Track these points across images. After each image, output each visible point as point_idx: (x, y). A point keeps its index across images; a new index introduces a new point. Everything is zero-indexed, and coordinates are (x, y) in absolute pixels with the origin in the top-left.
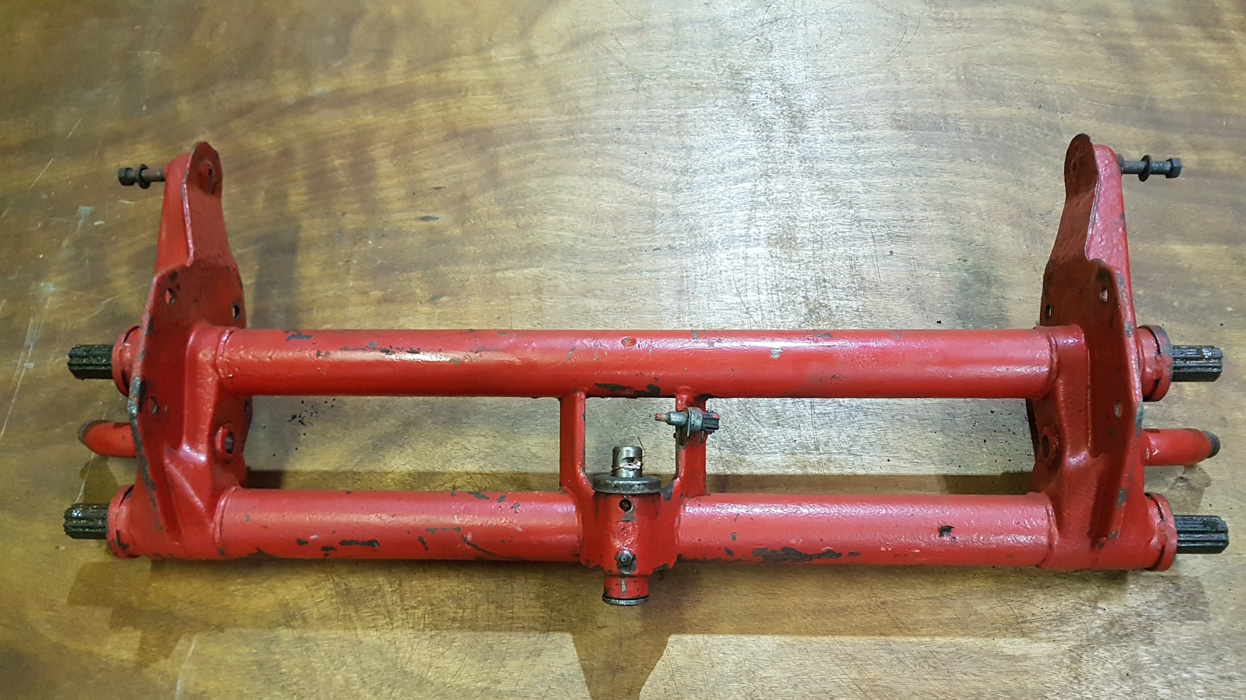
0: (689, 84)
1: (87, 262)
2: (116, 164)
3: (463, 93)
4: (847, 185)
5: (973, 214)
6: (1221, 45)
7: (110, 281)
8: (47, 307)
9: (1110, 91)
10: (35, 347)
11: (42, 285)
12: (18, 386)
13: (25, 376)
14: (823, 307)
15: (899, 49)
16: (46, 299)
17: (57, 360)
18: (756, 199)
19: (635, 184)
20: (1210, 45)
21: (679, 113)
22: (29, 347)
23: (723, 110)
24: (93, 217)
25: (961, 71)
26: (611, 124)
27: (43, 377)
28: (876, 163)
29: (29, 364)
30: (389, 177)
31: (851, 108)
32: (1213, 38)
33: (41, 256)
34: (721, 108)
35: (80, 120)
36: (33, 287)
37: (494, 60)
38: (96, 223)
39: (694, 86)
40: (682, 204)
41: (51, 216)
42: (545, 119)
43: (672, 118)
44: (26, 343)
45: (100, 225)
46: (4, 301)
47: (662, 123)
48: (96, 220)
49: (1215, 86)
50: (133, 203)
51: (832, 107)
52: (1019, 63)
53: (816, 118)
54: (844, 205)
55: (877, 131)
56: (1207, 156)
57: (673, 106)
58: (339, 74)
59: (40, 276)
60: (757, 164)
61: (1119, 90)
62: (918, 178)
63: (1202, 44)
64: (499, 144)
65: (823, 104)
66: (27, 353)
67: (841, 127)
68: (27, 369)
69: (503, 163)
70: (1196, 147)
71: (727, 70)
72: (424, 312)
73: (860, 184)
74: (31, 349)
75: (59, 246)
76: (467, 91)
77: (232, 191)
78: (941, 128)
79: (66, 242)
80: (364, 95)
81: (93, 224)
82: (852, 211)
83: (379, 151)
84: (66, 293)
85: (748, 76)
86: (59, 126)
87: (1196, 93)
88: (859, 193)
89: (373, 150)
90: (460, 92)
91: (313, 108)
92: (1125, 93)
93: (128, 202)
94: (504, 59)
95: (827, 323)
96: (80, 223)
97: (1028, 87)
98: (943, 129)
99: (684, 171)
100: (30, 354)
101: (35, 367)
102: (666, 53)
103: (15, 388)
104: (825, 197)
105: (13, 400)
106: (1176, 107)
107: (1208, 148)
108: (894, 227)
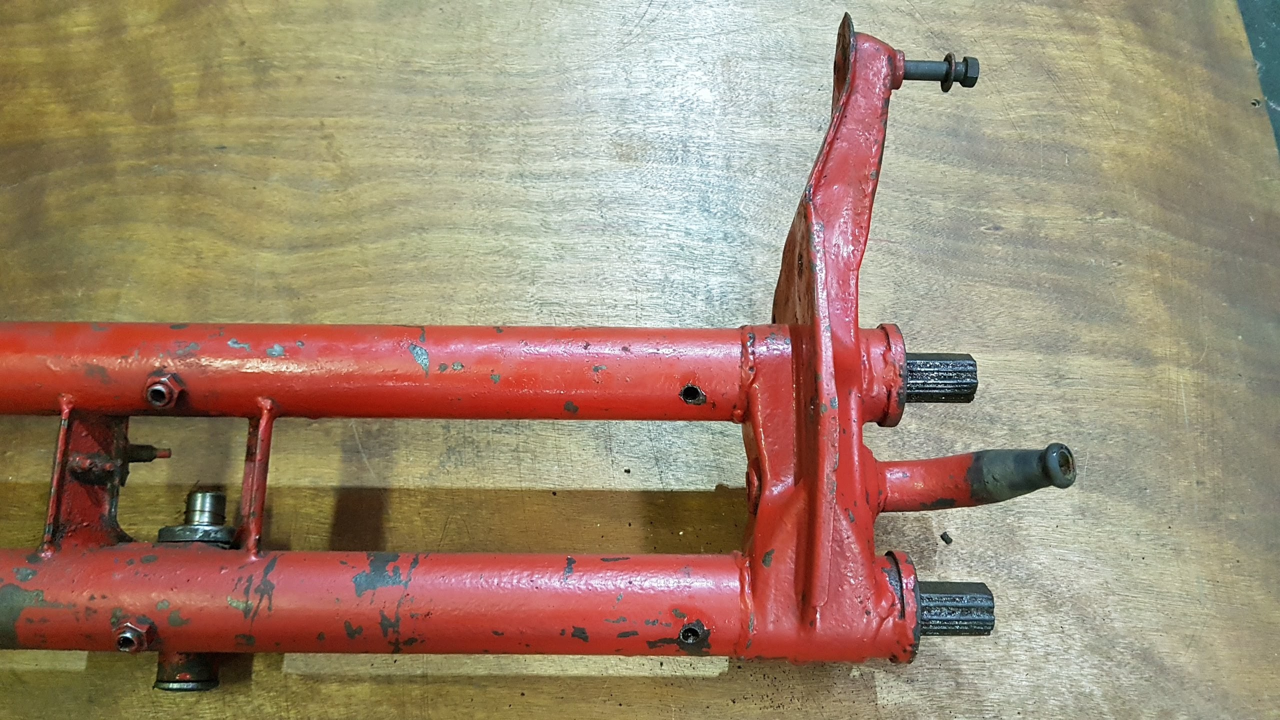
4: (534, 246)
5: (699, 298)
6: (1081, 37)
9: (919, 106)
14: (469, 443)
15: (638, 30)
20: (1066, 36)
25: (718, 70)
26: (213, 140)
28: (581, 212)
32: (1071, 27)
37: (62, 32)
42: (121, 128)
49: (1062, 101)
52: (800, 58)
53: (505, 137)
54: (524, 278)
55: (588, 162)
56: (1036, 212)
61: (932, 104)
62: (633, 238)
63: (1055, 35)
64: (47, 169)
65: (518, 116)
67: (538, 154)
69: (52, 199)
70: (1025, 198)
73: (550, 245)
78: (677, 158)
82: (532, 290)
87: (1035, 113)
88: (547, 259)
92: (941, 109)
94: (76, 29)
97: (807, 96)
98: (680, 161)
106: (1004, 133)
107: (1041, 198)
108: (590, 316)
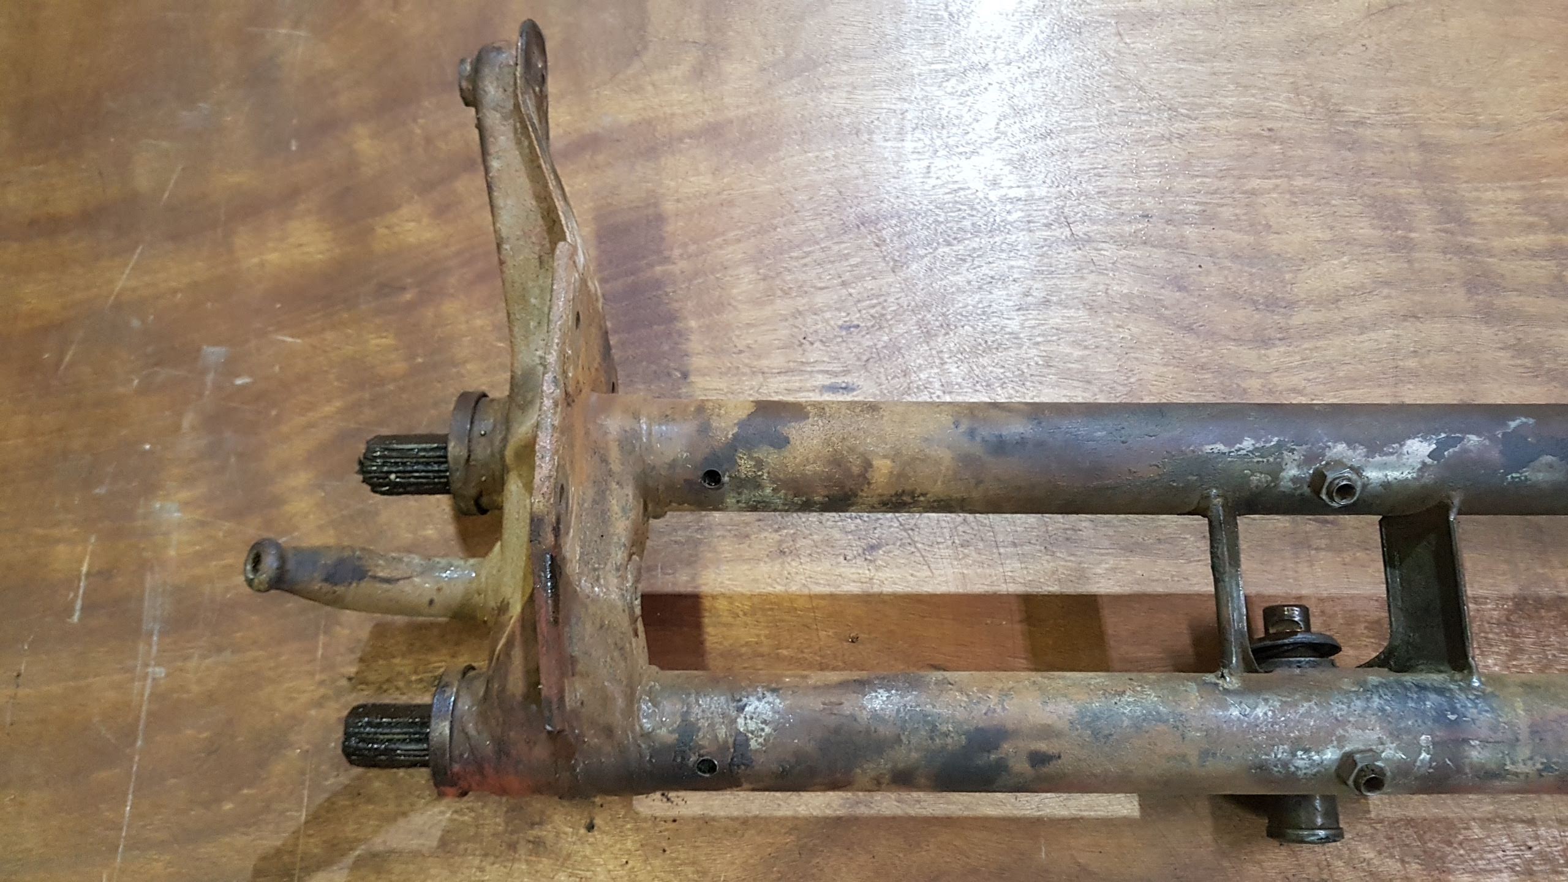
0: (1258, 130)
1: (233, 460)
2: (255, 260)
3: (865, 137)
7: (277, 502)
8: (172, 553)
10: (163, 634)
11: (158, 505)
12: (143, 715)
13: (152, 694)
16: (166, 534)
17: (208, 661)
18: (1401, 363)
19: (1189, 329)
21: (1248, 187)
22: (151, 634)
23: (1323, 183)
24: (230, 368)
27: (185, 696)
29: (157, 669)
30: (757, 303)
31: (1540, 186)
33: (148, 447)
34: (1319, 180)
35: (180, 168)
36: (141, 511)
38: (239, 382)
39: (1266, 133)
40: (1277, 370)
41: (156, 365)
43: (1237, 195)
44: (144, 627)
45: (244, 387)
46: (93, 539)
47: (1223, 205)
48: (238, 376)
50: (299, 341)
51: (1509, 184)
57: (1235, 173)
58: (638, 89)
59: (150, 489)
60: (1394, 293)
66: (150, 645)
68: (154, 679)
71: (1320, 104)
72: (855, 577)
74: (155, 638)
75: (177, 428)
76: (871, 133)
77: (479, 322)
79: (188, 420)
80: (691, 135)
81: (233, 384)
83: (730, 249)
84: (202, 524)
85: (1355, 117)
86: (143, 181)
89: (720, 247)
90: (858, 133)
91: (601, 158)
93: (289, 339)
95: (1554, 613)
96: (210, 378)
99: (1271, 303)
100: (155, 648)
101: (167, 675)
102: (1209, 64)
103: (137, 719)
104: (1519, 362)
105: (139, 743)
